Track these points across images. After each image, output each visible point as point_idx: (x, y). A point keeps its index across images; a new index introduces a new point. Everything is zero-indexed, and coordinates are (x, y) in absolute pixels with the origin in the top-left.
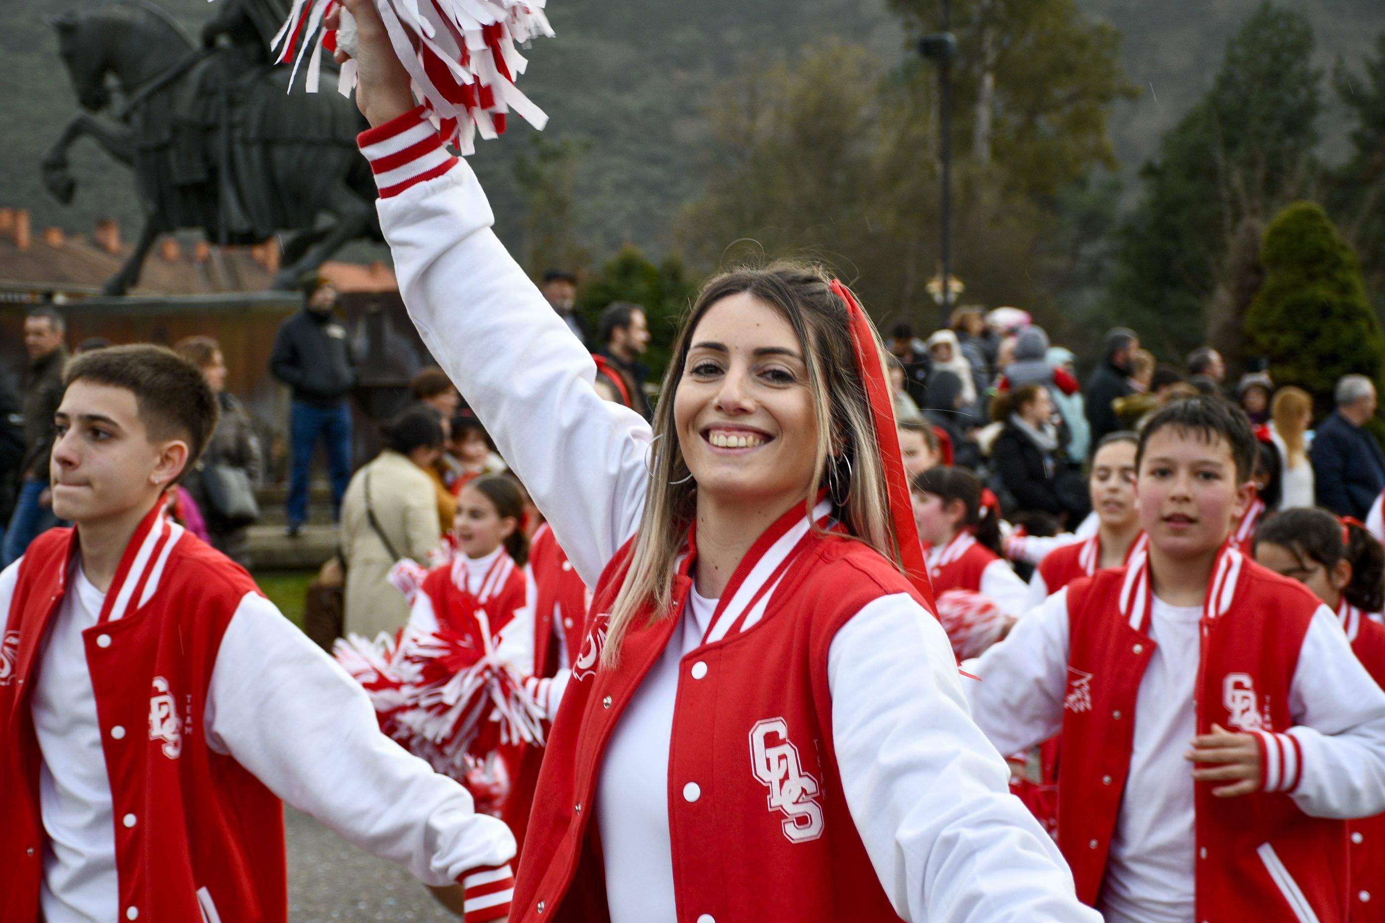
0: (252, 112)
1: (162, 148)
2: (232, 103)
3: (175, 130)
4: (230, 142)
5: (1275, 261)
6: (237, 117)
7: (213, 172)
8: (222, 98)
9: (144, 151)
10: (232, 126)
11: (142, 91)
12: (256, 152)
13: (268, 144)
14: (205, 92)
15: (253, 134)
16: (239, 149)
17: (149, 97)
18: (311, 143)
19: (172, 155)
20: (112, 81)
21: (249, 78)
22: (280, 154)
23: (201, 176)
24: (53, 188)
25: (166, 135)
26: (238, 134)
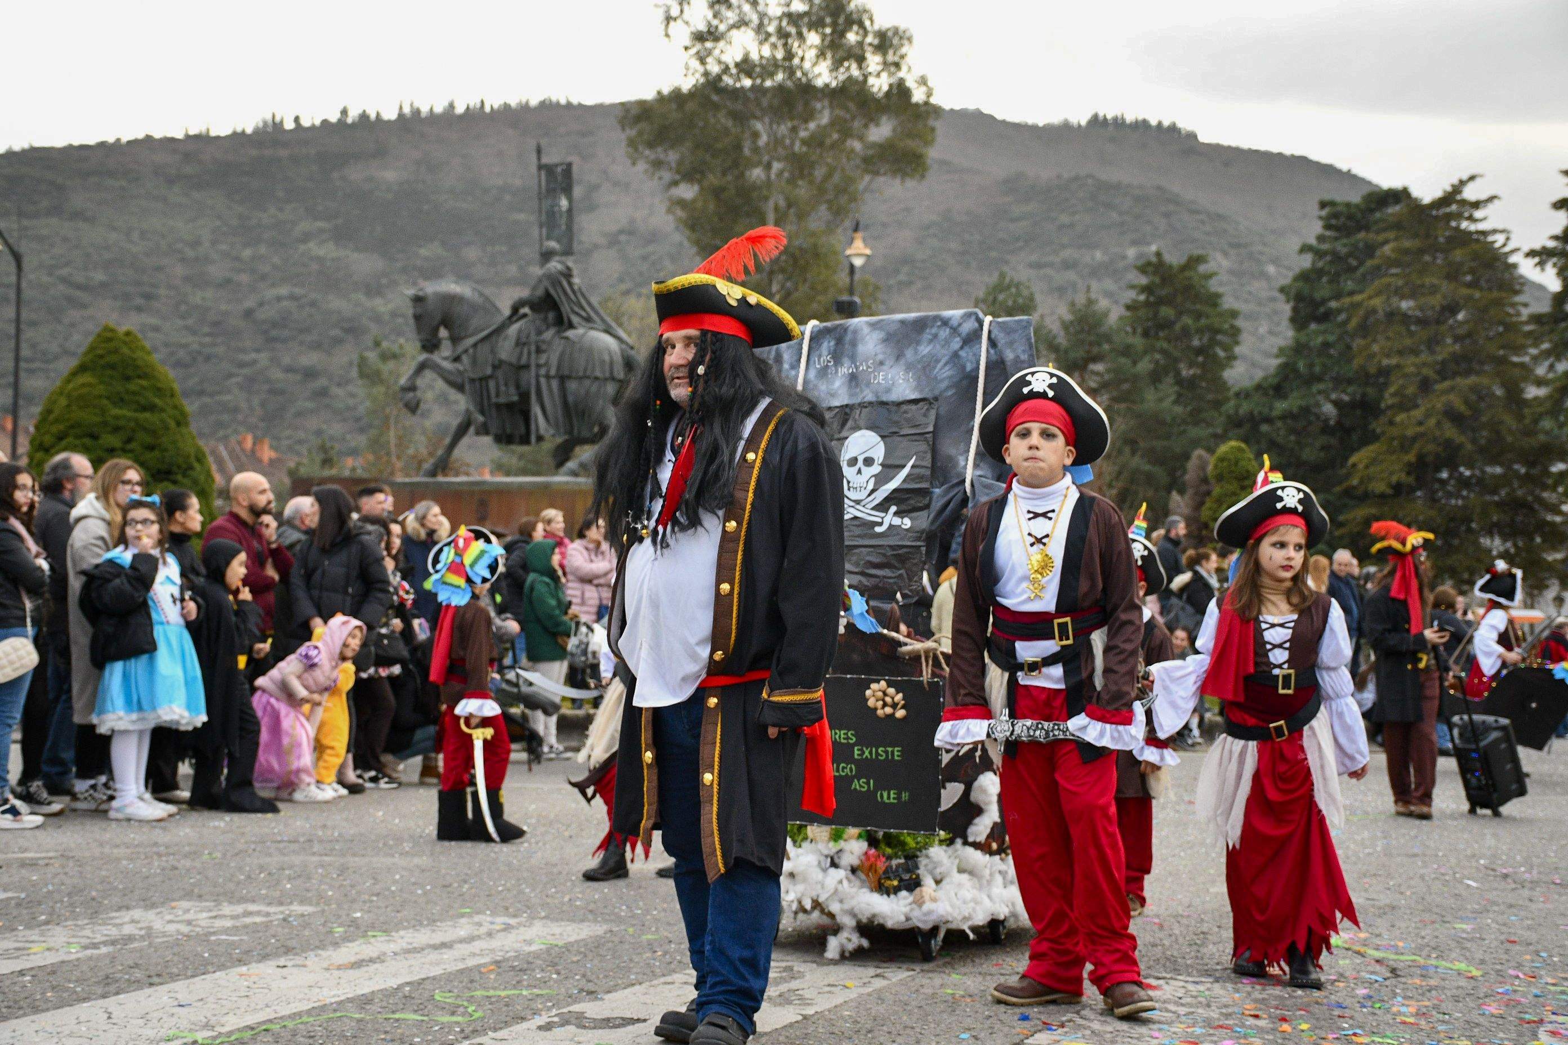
0: (552, 357)
1: (484, 379)
2: (539, 351)
3: (495, 367)
4: (538, 376)
5: (1220, 478)
6: (542, 361)
7: (525, 397)
8: (533, 348)
9: (472, 381)
10: (539, 366)
11: (470, 341)
12: (555, 384)
13: (563, 379)
14: (519, 343)
15: (553, 372)
16: (543, 380)
17: (475, 345)
18: (596, 378)
19: (492, 384)
20: (443, 333)
21: (548, 334)
22: (572, 386)
23: (515, 398)
24: (407, 405)
25: (489, 371)
26: (543, 371)
